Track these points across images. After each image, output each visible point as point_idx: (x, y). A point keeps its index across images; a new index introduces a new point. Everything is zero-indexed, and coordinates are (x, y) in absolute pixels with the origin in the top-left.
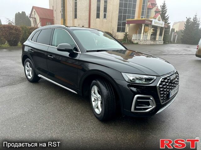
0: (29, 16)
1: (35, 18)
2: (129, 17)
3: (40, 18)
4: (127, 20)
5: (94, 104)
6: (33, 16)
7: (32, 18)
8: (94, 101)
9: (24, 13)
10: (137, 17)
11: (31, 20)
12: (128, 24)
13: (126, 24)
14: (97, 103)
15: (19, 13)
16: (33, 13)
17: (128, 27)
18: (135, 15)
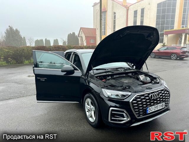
0: (77, 35)
1: (82, 37)
2: (167, 28)
3: (86, 37)
4: (164, 31)
5: (87, 114)
6: (80, 35)
7: (80, 37)
8: (87, 111)
9: (74, 33)
10: (176, 27)
11: (79, 38)
12: (166, 35)
13: (164, 35)
14: (91, 113)
15: (70, 33)
16: (81, 33)
17: (166, 38)
18: (175, 26)
